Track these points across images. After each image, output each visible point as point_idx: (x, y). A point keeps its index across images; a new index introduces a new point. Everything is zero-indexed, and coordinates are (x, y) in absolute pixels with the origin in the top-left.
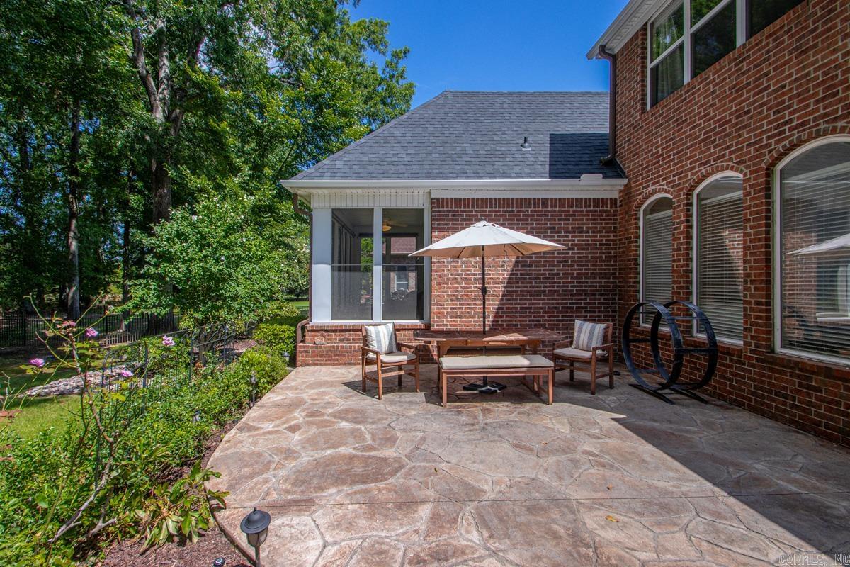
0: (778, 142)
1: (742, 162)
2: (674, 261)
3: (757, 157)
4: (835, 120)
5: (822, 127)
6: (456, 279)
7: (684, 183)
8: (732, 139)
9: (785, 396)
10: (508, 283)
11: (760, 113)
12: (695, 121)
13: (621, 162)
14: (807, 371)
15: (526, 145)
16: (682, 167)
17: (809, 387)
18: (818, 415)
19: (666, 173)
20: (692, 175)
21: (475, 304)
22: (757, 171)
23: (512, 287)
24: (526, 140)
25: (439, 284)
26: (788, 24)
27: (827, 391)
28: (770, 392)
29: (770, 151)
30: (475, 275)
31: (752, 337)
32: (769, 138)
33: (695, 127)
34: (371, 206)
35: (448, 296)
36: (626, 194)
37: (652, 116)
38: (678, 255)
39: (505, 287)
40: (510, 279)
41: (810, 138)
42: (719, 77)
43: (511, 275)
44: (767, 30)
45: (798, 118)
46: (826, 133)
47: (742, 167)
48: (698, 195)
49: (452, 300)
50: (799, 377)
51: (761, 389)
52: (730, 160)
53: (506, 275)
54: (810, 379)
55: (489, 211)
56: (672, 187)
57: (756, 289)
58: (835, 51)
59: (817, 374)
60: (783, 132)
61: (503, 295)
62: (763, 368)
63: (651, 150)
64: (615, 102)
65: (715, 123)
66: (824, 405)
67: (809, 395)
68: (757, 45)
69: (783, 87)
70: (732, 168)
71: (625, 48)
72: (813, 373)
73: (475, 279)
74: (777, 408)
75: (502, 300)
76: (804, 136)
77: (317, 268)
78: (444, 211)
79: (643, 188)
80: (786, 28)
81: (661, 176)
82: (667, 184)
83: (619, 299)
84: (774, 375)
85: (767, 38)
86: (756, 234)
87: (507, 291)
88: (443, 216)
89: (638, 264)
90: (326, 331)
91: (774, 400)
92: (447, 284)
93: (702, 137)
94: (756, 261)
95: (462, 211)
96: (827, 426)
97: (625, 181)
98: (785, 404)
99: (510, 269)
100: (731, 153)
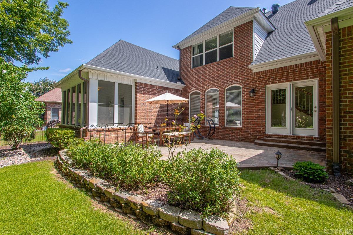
0: (227, 84)
1: (219, 86)
2: (201, 108)
3: (222, 86)
4: (238, 82)
5: (235, 82)
6: (144, 111)
7: (204, 89)
8: (217, 81)
9: (228, 135)
10: (158, 113)
11: (223, 77)
12: (207, 75)
13: (183, 80)
14: (232, 129)
15: (158, 69)
16: (203, 85)
17: (233, 132)
18: (234, 137)
19: (199, 86)
20: (206, 87)
21: (149, 120)
22: (222, 89)
23: (159, 114)
24: (158, 67)
25: (139, 113)
26: (229, 60)
27: (236, 132)
28: (225, 135)
29: (225, 85)
30: (149, 110)
31: (221, 124)
32: (225, 82)
33: (207, 76)
34: (114, 81)
35: (142, 117)
36: (185, 89)
37: (194, 70)
38: (202, 106)
39: (157, 114)
40: (158, 111)
41: (233, 84)
42: (214, 66)
43: (159, 110)
44: (225, 60)
45: (231, 80)
46: (236, 84)
47: (219, 87)
48: (207, 92)
49: (143, 118)
50: (231, 130)
51: (223, 134)
52: (216, 85)
53: (157, 110)
54: (233, 130)
55: (153, 89)
56: (200, 89)
57: (222, 114)
58: (238, 69)
59: (234, 129)
60: (228, 82)
61: (157, 117)
62: (224, 130)
63: (194, 79)
64: (181, 63)
65: (212, 76)
66: (235, 135)
67: (233, 134)
68: (223, 62)
69: (228, 73)
70: (217, 87)
71: (184, 49)
72: (233, 129)
73: (149, 111)
74: (227, 138)
75: (156, 118)
76: (232, 83)
77: (91, 104)
78: (141, 87)
79: (191, 88)
80: (229, 61)
81: (197, 86)
82: (199, 88)
83: (183, 118)
84: (226, 131)
85: (225, 62)
86: (222, 102)
87: (158, 116)
88: (140, 89)
89: (189, 108)
90: (97, 131)
91: (226, 136)
92: (141, 112)
93: (209, 79)
94: (222, 108)
95: (146, 88)
96: (236, 139)
97: (185, 86)
98: (228, 136)
99: (158, 108)
100: (216, 84)
